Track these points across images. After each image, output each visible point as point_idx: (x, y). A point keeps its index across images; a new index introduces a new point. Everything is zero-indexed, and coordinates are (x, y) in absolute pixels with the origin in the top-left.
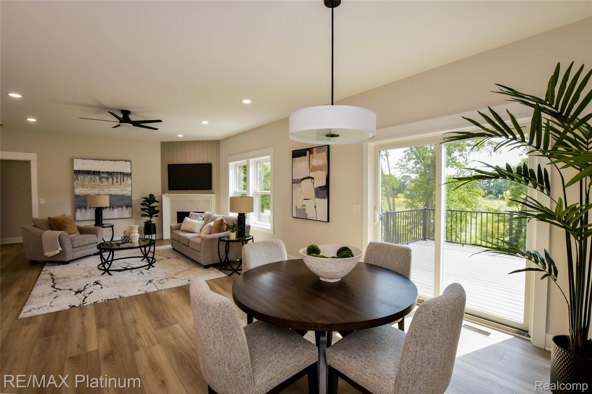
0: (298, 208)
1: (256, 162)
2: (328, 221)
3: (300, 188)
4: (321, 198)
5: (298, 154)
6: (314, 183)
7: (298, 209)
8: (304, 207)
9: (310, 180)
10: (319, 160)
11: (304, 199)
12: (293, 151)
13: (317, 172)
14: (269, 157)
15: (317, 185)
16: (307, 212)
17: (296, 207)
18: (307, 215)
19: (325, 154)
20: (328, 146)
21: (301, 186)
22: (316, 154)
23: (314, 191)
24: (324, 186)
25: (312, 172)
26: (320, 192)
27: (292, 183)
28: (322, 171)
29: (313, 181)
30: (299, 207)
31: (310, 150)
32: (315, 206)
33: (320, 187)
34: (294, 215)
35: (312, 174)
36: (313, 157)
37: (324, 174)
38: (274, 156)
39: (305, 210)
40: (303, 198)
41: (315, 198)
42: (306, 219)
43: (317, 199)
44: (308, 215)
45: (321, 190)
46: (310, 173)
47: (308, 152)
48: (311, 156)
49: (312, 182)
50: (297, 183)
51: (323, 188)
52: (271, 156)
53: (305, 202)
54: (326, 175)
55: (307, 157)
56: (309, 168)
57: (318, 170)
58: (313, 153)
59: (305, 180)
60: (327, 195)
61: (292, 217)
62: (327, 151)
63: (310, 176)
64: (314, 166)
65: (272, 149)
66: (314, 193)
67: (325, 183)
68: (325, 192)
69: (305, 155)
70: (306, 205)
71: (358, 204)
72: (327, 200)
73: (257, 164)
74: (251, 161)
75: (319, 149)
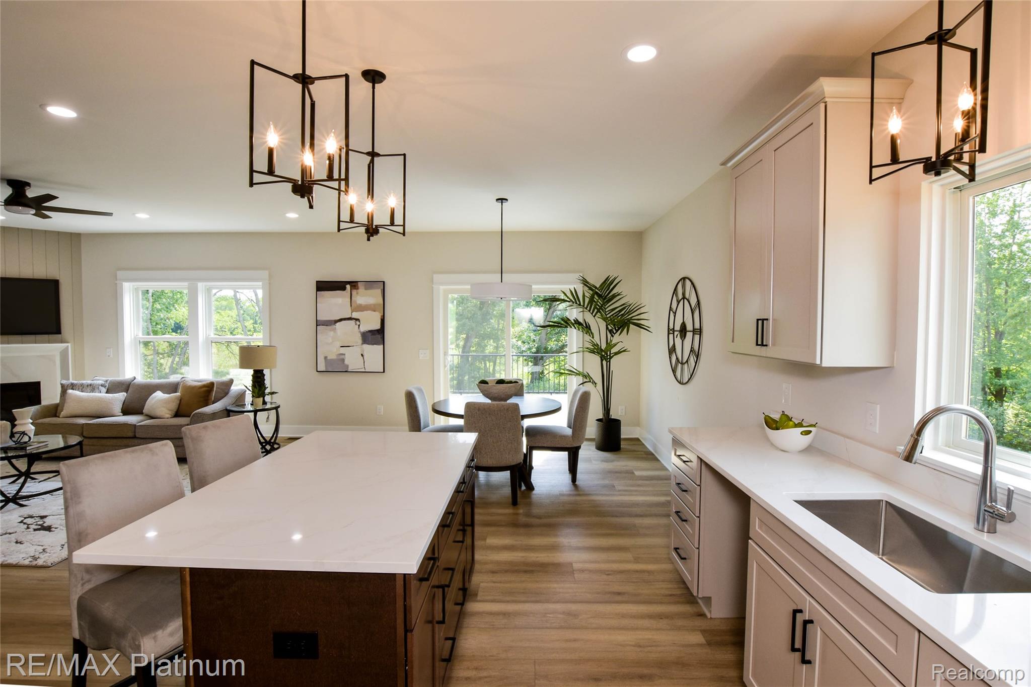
0: (329, 358)
2: (384, 372)
3: (332, 333)
4: (373, 344)
5: (323, 286)
6: (359, 325)
7: (330, 359)
8: (342, 357)
9: (353, 322)
10: (364, 297)
11: (341, 347)
12: (317, 281)
13: (365, 312)
14: (258, 283)
15: (365, 327)
16: (346, 362)
17: (326, 358)
18: (347, 366)
19: (379, 292)
20: (384, 282)
21: (335, 330)
22: (364, 290)
23: (360, 335)
24: (378, 331)
25: (356, 312)
26: (370, 337)
27: (317, 325)
28: (375, 311)
30: (333, 356)
31: (354, 284)
32: (362, 355)
33: (370, 331)
34: (322, 367)
35: (355, 315)
36: (357, 293)
37: (377, 316)
38: (270, 283)
39: (343, 360)
40: (339, 344)
41: (362, 344)
42: (346, 372)
43: (366, 346)
44: (349, 366)
45: (372, 335)
46: (352, 313)
47: (348, 287)
48: (354, 292)
49: (356, 324)
50: (327, 325)
51: (376, 332)
52: (262, 284)
53: (343, 350)
54: (380, 317)
55: (347, 292)
56: (351, 306)
57: (367, 310)
58: (358, 289)
59: (343, 322)
60: (381, 340)
61: (317, 371)
62: (382, 288)
63: (353, 317)
64: (360, 305)
65: (266, 274)
66: (361, 338)
67: (378, 326)
68: (379, 336)
69: (344, 289)
70: (344, 355)
71: (427, 349)
72: (382, 346)
73: (209, 290)
74: (201, 285)
75: (370, 284)
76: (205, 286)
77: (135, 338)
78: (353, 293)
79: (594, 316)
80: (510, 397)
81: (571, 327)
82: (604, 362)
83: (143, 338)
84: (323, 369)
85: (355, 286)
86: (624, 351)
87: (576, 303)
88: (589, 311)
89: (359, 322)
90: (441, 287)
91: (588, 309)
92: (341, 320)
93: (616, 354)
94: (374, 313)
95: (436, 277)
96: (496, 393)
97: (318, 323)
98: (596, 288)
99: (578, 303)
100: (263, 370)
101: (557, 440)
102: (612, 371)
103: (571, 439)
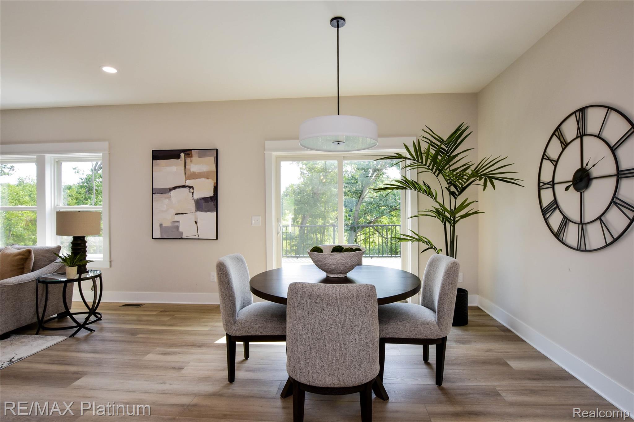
0: (164, 225)
1: (57, 160)
2: (217, 238)
3: (167, 200)
4: (206, 211)
5: (158, 155)
6: (193, 193)
7: (165, 227)
8: (176, 224)
9: (187, 190)
10: (197, 165)
11: (176, 214)
12: (153, 150)
13: (198, 179)
14: (99, 154)
15: (197, 196)
16: (181, 229)
17: (161, 225)
18: (182, 233)
19: (212, 159)
20: (217, 150)
21: (169, 198)
22: (198, 158)
23: (194, 202)
24: (211, 198)
25: (189, 179)
26: (203, 204)
27: (153, 194)
28: (208, 178)
29: (192, 191)
30: (167, 224)
31: (188, 153)
32: (196, 222)
33: (204, 199)
34: (157, 234)
35: (189, 183)
36: (191, 161)
37: (210, 183)
38: (110, 154)
39: (177, 227)
40: (173, 211)
41: (196, 211)
42: (180, 239)
43: (199, 213)
45: (205, 202)
46: (186, 180)
47: (182, 155)
48: (188, 160)
49: (190, 192)
50: (162, 193)
51: (209, 199)
52: (103, 154)
53: (177, 218)
54: (213, 184)
55: (181, 161)
56: (185, 174)
57: (200, 178)
58: (192, 157)
59: (178, 190)
60: (214, 207)
61: (153, 238)
62: (215, 155)
63: (187, 184)
64: (194, 173)
65: (106, 144)
66: (194, 205)
67: (211, 194)
68: (212, 204)
69: (178, 157)
70: (179, 222)
71: (260, 216)
72: (215, 213)
73: (58, 163)
74: (49, 157)
75: (203, 152)
76: (54, 159)
78: (187, 161)
79: (437, 176)
81: (411, 189)
84: (159, 237)
85: (189, 154)
87: (418, 161)
88: (432, 170)
89: (193, 189)
90: (274, 154)
91: (431, 168)
92: (175, 188)
94: (207, 180)
95: (268, 144)
96: (333, 264)
97: (154, 191)
99: (421, 161)
100: (84, 237)
101: (418, 329)
102: (457, 236)
103: (437, 327)
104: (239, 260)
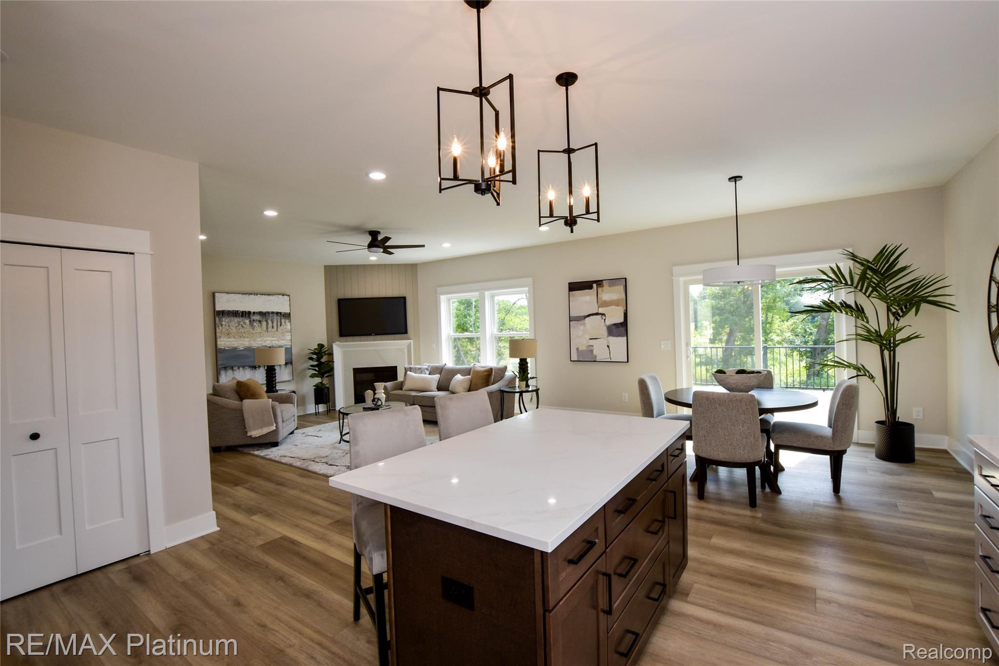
0: (580, 349)
1: (491, 295)
2: (628, 362)
3: (582, 327)
4: (617, 336)
5: (574, 287)
6: (605, 320)
8: (591, 348)
9: (599, 317)
10: (610, 294)
11: (590, 339)
12: (569, 283)
14: (526, 288)
15: (609, 322)
16: (595, 353)
17: (577, 349)
18: (595, 356)
19: (622, 288)
20: (626, 279)
21: (584, 324)
22: (608, 288)
23: (605, 328)
24: (621, 324)
25: (601, 307)
26: (614, 330)
27: (570, 321)
28: (618, 306)
29: (604, 317)
30: (583, 348)
31: (599, 283)
32: (608, 346)
33: (615, 324)
34: (574, 358)
35: (601, 310)
36: (603, 291)
37: (620, 311)
38: (533, 288)
39: (592, 351)
40: (588, 337)
41: (608, 336)
42: (595, 361)
43: (611, 338)
44: (597, 357)
45: (616, 328)
46: (598, 308)
47: (595, 285)
48: (600, 290)
49: (602, 319)
50: (578, 321)
51: (620, 325)
52: (528, 288)
53: (592, 342)
54: (623, 310)
55: (594, 290)
56: (598, 302)
57: (611, 306)
58: (603, 286)
59: (591, 317)
60: (624, 332)
61: (571, 361)
62: (624, 284)
63: (600, 312)
64: (605, 301)
65: (530, 280)
66: (606, 330)
67: (621, 319)
68: (623, 329)
69: (591, 288)
70: (593, 346)
71: (669, 340)
72: (626, 338)
73: (493, 297)
74: (487, 294)
75: (613, 281)
76: (490, 294)
77: (448, 336)
78: (598, 291)
79: (868, 297)
80: (752, 389)
81: (836, 311)
82: (886, 353)
83: (454, 335)
84: (576, 359)
85: (600, 284)
86: (917, 337)
87: (842, 283)
88: (861, 290)
89: (605, 316)
90: (682, 279)
91: (859, 288)
92: (589, 315)
93: (903, 341)
94: (618, 308)
95: (676, 269)
96: (733, 384)
97: (571, 319)
98: (868, 261)
99: (844, 282)
100: (526, 359)
101: (811, 440)
102: (898, 363)
103: (831, 441)
104: (654, 379)
